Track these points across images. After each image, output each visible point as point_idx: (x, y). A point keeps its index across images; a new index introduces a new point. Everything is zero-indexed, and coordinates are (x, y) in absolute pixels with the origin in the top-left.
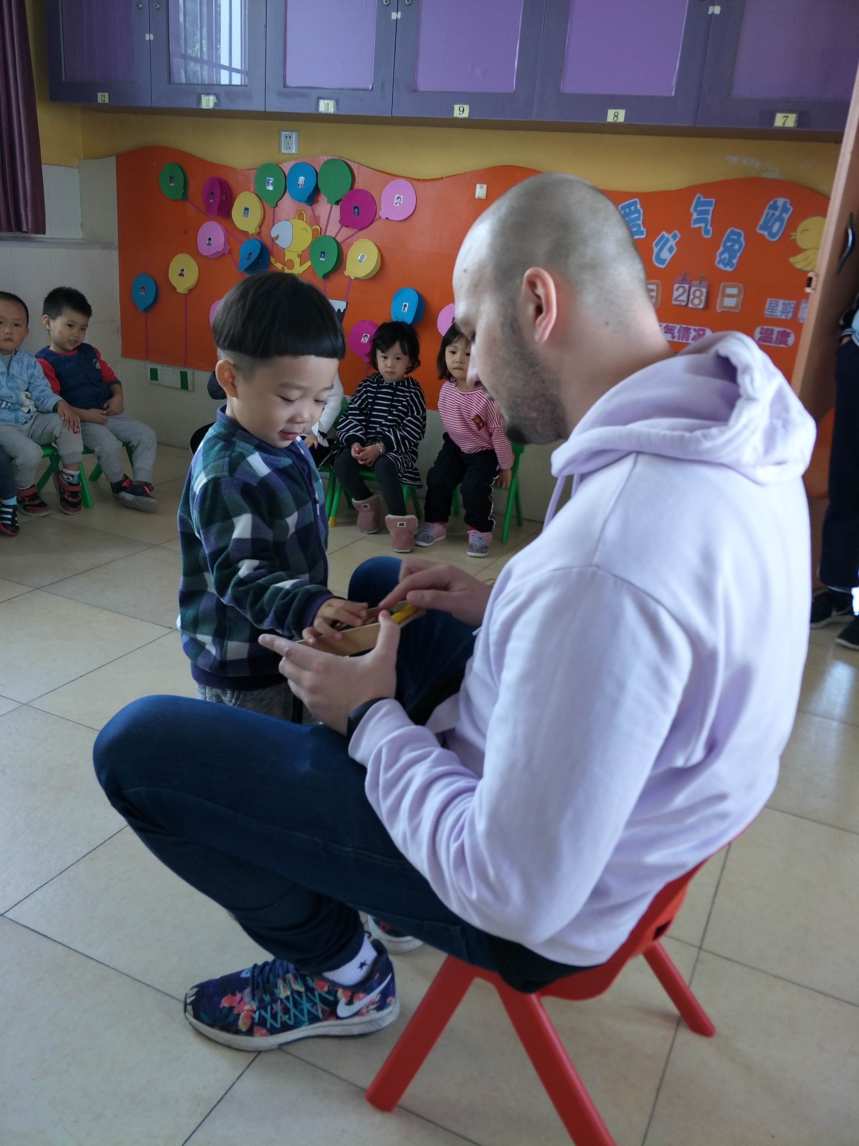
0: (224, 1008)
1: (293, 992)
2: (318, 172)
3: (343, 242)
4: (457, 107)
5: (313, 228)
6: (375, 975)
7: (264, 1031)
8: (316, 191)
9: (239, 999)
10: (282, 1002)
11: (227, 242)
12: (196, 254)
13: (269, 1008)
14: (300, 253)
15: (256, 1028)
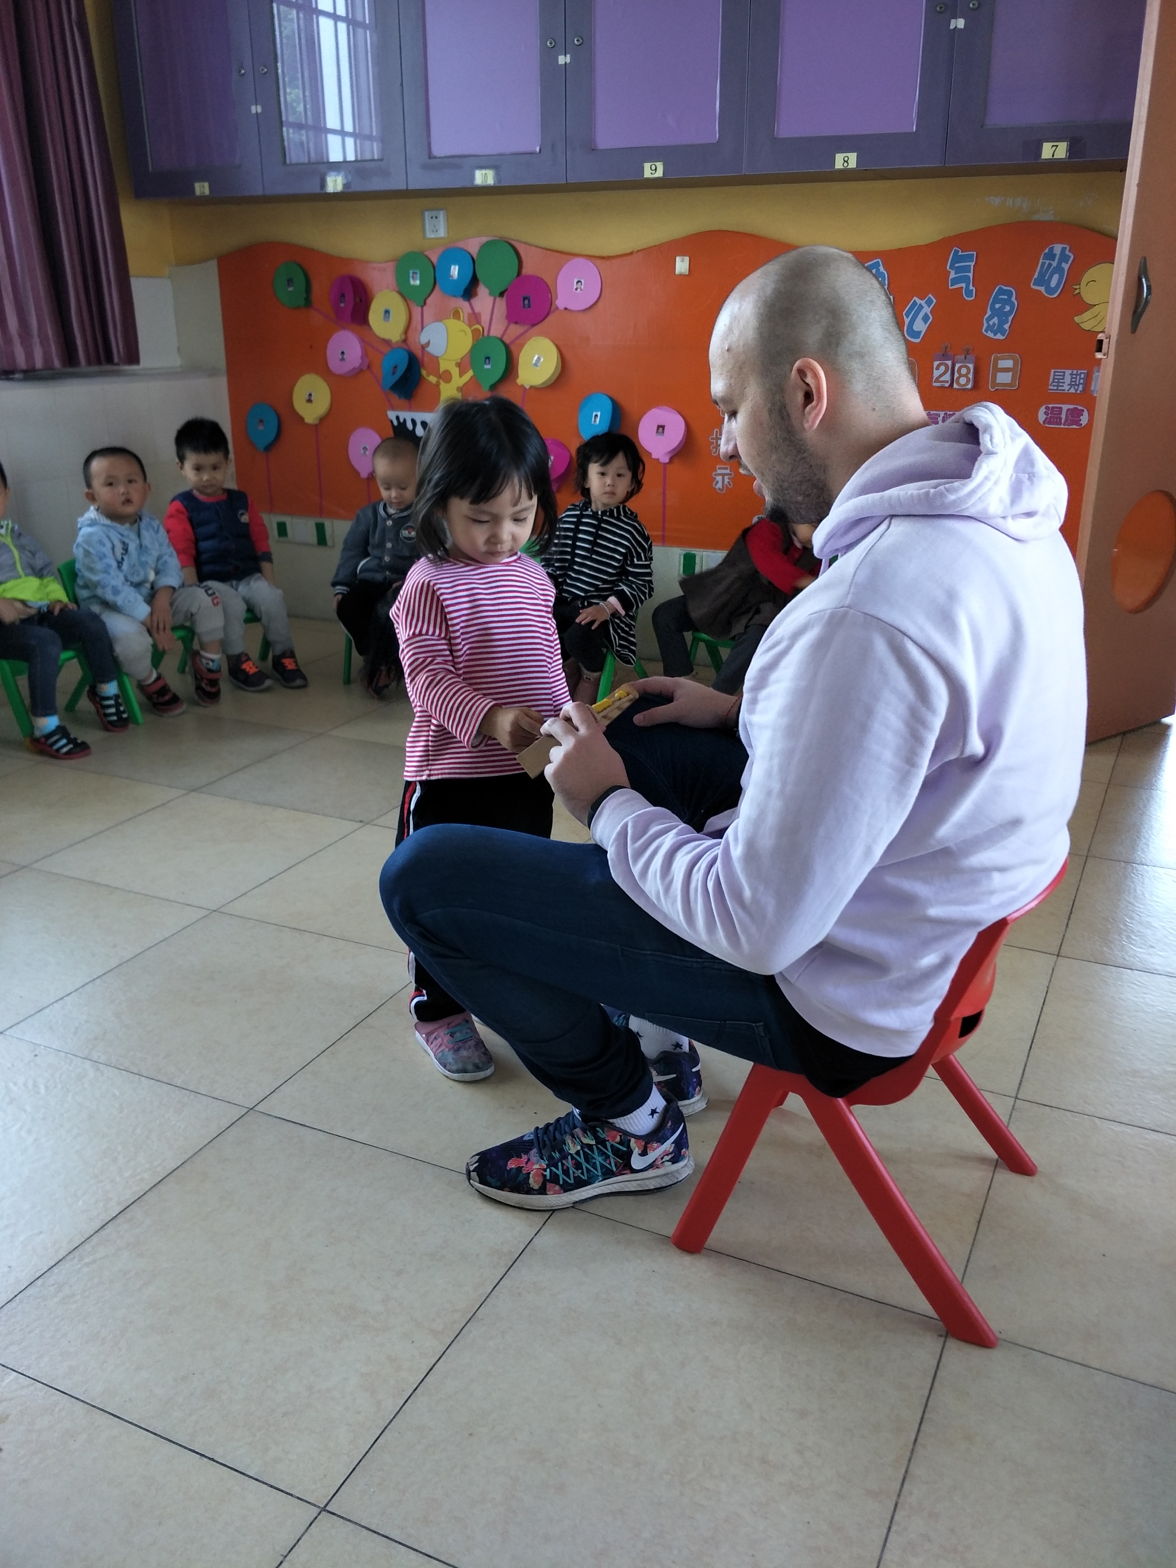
0: (511, 1169)
1: (583, 1145)
2: (475, 258)
3: (512, 342)
4: (647, 166)
5: (473, 328)
6: (668, 1123)
7: (557, 1188)
8: (474, 281)
9: (526, 1160)
10: (573, 1158)
11: (365, 355)
12: (325, 373)
13: (560, 1164)
14: (459, 361)
15: (549, 1185)
